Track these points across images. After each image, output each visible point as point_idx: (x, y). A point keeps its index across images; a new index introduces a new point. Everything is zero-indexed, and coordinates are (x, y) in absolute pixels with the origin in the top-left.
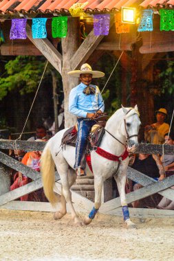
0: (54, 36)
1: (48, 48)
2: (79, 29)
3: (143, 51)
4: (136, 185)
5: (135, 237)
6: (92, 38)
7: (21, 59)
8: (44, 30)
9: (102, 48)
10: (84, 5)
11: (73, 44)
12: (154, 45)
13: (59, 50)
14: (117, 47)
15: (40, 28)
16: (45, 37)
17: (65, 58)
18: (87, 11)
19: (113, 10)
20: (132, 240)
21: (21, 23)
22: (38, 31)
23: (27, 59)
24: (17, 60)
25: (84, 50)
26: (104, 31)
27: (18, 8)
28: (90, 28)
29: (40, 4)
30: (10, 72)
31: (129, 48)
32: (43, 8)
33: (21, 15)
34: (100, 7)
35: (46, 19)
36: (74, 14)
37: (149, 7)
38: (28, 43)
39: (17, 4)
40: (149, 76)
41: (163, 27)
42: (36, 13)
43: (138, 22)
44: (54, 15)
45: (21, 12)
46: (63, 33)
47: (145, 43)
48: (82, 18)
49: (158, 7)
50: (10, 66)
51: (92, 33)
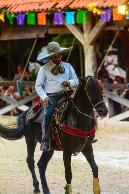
0: (78, 22)
1: (75, 29)
2: (93, 19)
4: (126, 109)
5: (127, 139)
6: (101, 23)
7: (61, 36)
8: (73, 18)
9: (106, 29)
10: (95, 4)
11: (89, 27)
13: (82, 30)
14: (115, 28)
15: (70, 18)
16: (73, 23)
17: (85, 35)
18: (97, 8)
19: (113, 7)
20: (125, 140)
21: (60, 14)
22: (70, 20)
24: (59, 36)
25: (96, 30)
27: (57, 7)
28: (99, 17)
29: (71, 3)
31: (122, 28)
32: (72, 6)
33: (60, 11)
34: (105, 5)
35: (73, 13)
36: (90, 9)
38: (64, 26)
39: (57, 4)
43: (127, 13)
44: (79, 10)
45: (60, 8)
46: (84, 21)
48: (94, 12)
51: (100, 20)
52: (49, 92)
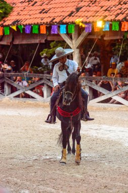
0: (69, 32)
1: (66, 37)
2: (80, 30)
3: (105, 39)
4: (101, 94)
5: (101, 115)
6: (85, 33)
7: (56, 42)
8: (65, 30)
9: (88, 37)
10: (81, 20)
11: (77, 36)
12: (110, 36)
13: (71, 38)
14: (95, 37)
15: (63, 29)
16: (65, 33)
17: (74, 41)
18: (82, 22)
19: (93, 22)
20: (100, 117)
21: (56, 27)
23: (59, 41)
24: (55, 42)
25: (81, 38)
26: (89, 30)
27: (54, 21)
28: (83, 29)
29: (64, 19)
30: (52, 47)
31: (100, 37)
32: (64, 21)
33: (56, 24)
34: (88, 20)
35: (65, 26)
36: (77, 24)
37: (108, 21)
38: (58, 35)
39: (54, 19)
40: (108, 49)
41: (113, 29)
42: (61, 23)
43: (103, 26)
44: (69, 23)
45: (56, 22)
46: (73, 31)
47: (106, 35)
48: (80, 25)
49: (111, 21)
50: (52, 44)
51: (84, 31)
52: (59, 82)
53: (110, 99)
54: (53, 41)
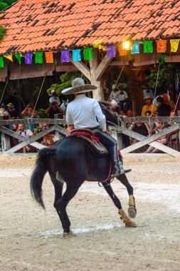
0: (85, 59)
1: (82, 66)
2: (99, 55)
3: (135, 65)
6: (107, 59)
7: (69, 73)
8: (79, 56)
9: (112, 65)
10: (100, 41)
11: (96, 63)
12: (141, 61)
13: (88, 67)
14: (120, 64)
15: (77, 55)
16: (80, 60)
17: (92, 71)
18: (102, 44)
19: (117, 43)
21: (66, 52)
22: (76, 57)
23: (72, 73)
24: (66, 74)
25: (102, 67)
26: (112, 55)
27: (64, 45)
28: (105, 53)
29: (77, 42)
30: (63, 81)
31: (127, 64)
32: (78, 44)
33: (66, 49)
34: (110, 41)
35: (80, 50)
36: (95, 46)
37: (137, 40)
38: (71, 64)
39: (64, 42)
40: (140, 78)
41: (145, 51)
42: (74, 47)
43: (131, 48)
44: (85, 47)
45: (66, 46)
46: (90, 56)
47: (136, 60)
48: (100, 48)
49: (142, 40)
50: (62, 77)
51: (106, 56)
53: (147, 146)
54: (64, 73)
